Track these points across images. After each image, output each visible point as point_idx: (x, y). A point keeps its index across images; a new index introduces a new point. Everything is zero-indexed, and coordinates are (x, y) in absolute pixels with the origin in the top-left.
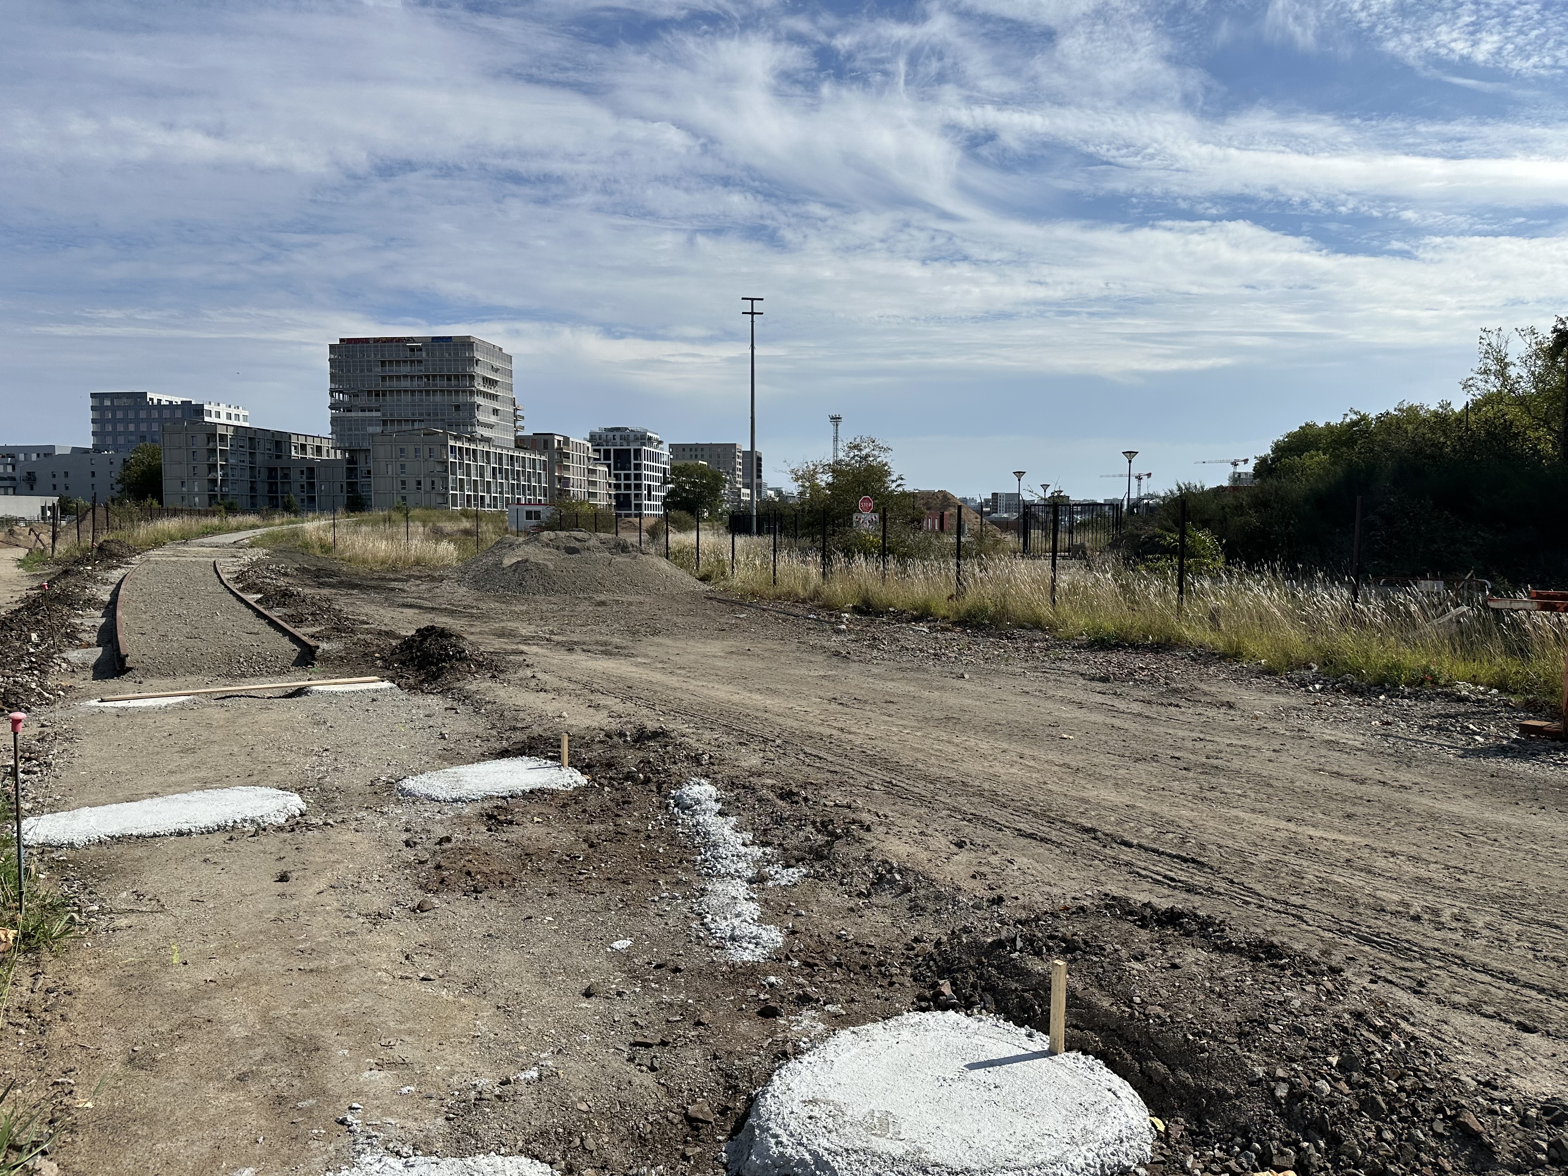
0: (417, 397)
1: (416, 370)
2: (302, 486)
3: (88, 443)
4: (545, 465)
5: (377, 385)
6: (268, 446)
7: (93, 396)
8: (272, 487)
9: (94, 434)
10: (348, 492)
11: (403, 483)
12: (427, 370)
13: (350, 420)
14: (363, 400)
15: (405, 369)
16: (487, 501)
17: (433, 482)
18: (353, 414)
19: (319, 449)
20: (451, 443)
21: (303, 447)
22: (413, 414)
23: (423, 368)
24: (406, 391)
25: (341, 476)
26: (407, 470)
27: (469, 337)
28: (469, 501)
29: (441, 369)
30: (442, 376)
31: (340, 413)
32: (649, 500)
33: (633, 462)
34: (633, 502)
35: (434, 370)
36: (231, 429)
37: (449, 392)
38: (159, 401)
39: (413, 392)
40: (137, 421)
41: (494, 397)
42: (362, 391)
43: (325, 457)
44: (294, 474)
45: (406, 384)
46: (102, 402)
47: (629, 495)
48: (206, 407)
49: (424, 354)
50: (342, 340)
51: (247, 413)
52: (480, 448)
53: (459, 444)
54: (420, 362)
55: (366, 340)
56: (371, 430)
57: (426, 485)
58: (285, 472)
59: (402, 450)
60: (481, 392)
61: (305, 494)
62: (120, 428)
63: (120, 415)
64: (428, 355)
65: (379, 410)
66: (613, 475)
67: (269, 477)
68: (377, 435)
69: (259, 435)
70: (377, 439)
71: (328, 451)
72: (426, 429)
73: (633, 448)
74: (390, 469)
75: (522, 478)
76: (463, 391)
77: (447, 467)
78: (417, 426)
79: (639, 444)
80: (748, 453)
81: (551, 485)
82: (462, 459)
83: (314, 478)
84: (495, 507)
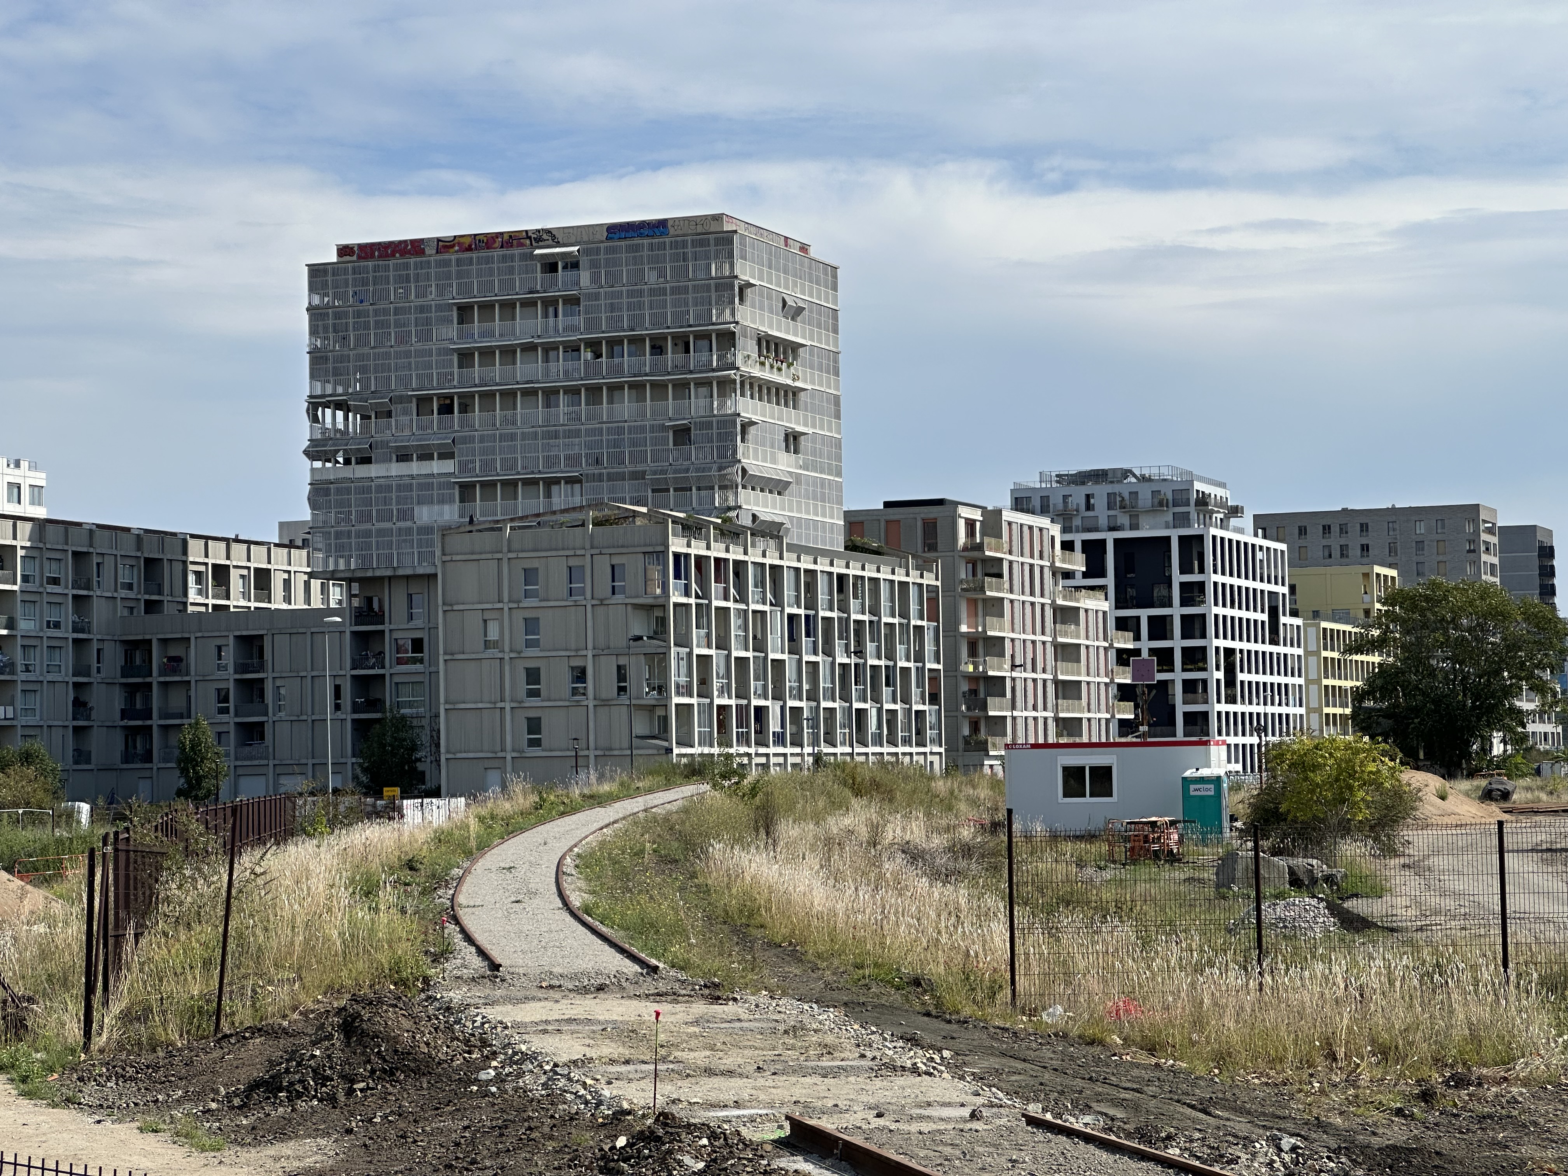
0: (562, 408)
1: (561, 327)
2: (223, 697)
4: (933, 601)
5: (446, 378)
6: (125, 576)
10: (356, 708)
11: (533, 676)
12: (591, 325)
13: (365, 487)
14: (403, 426)
15: (528, 327)
16: (774, 726)
17: (621, 674)
18: (373, 470)
19: (263, 578)
20: (677, 545)
21: (221, 573)
22: (550, 462)
23: (580, 321)
24: (529, 392)
26: (544, 635)
27: (717, 218)
28: (723, 726)
29: (636, 322)
30: (637, 341)
31: (335, 468)
32: (1231, 700)
33: (1178, 578)
34: (1181, 709)
35: (615, 324)
36: (25, 529)
37: (659, 388)
39: (551, 394)
41: (789, 396)
42: (401, 399)
43: (278, 604)
44: (197, 658)
45: (529, 371)
47: (1164, 685)
49: (585, 277)
50: (344, 251)
51: (40, 479)
52: (754, 556)
53: (697, 549)
54: (573, 301)
55: (415, 247)
56: (425, 515)
57: (602, 679)
58: (173, 652)
59: (530, 575)
60: (752, 381)
61: (230, 719)
64: (595, 279)
65: (450, 456)
66: (1122, 624)
67: (128, 669)
68: (446, 531)
69: (102, 545)
70: (459, 542)
71: (287, 583)
72: (598, 505)
73: (1174, 534)
74: (493, 634)
75: (870, 647)
76: (699, 383)
77: (662, 622)
78: (561, 498)
79: (1182, 520)
80: (1506, 532)
81: (952, 664)
82: (705, 593)
83: (261, 668)
84: (797, 742)
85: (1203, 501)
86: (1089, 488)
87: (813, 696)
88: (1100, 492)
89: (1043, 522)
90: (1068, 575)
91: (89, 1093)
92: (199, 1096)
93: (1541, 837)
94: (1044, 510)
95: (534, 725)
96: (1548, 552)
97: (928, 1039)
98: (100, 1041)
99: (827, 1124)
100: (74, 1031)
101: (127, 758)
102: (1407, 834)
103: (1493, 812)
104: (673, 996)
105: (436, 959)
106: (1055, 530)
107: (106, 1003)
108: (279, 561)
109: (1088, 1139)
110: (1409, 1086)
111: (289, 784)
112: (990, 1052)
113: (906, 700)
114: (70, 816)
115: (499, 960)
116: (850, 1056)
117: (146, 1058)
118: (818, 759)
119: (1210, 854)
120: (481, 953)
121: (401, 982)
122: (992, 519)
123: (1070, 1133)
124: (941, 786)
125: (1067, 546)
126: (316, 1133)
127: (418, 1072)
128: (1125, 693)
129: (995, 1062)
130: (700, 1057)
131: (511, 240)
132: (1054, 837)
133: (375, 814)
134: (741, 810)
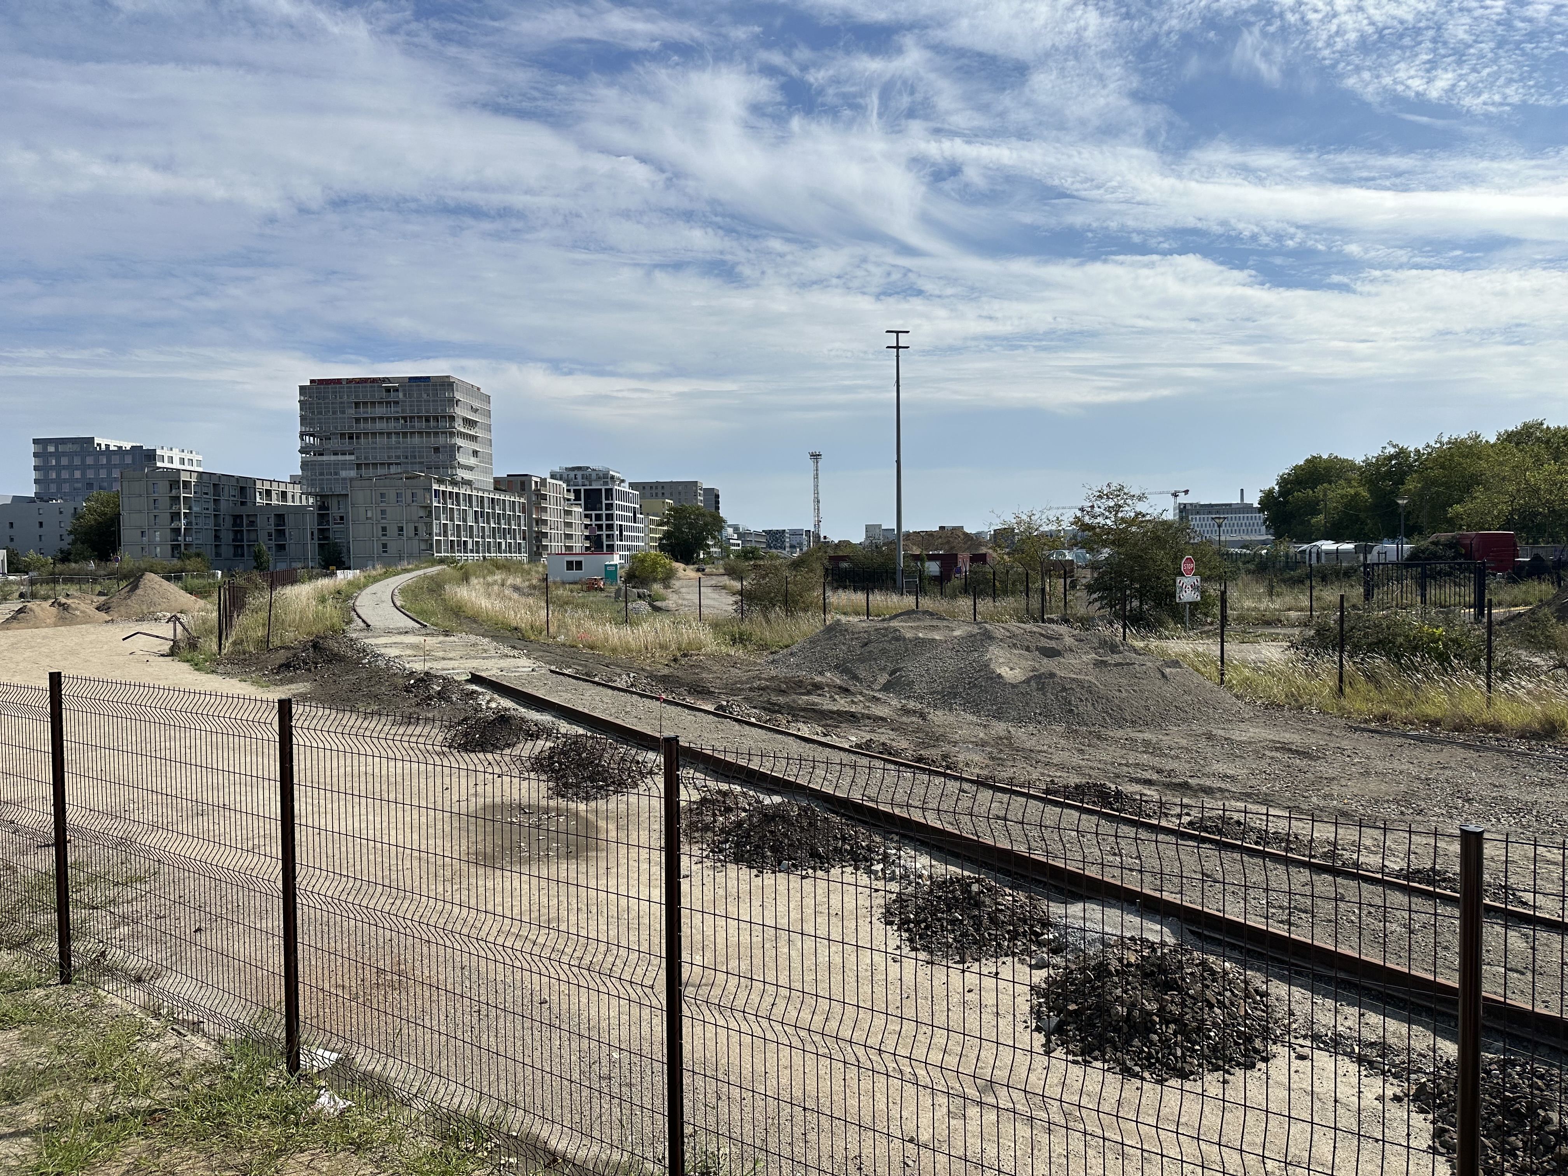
0: (394, 438)
1: (393, 411)
2: (270, 535)
3: (30, 491)
4: (524, 507)
5: (351, 427)
6: (232, 492)
7: (36, 441)
8: (238, 535)
9: (36, 481)
10: (319, 539)
11: (384, 529)
12: (403, 411)
13: (321, 464)
14: (335, 443)
15: (380, 411)
16: (470, 546)
17: (416, 529)
18: (325, 458)
19: (284, 494)
20: (435, 486)
21: (268, 493)
22: (389, 457)
23: (399, 409)
24: (381, 433)
25: (311, 524)
26: (388, 516)
27: (448, 377)
28: (452, 546)
29: (419, 411)
30: (420, 417)
31: (310, 457)
32: (621, 540)
33: (604, 502)
34: (605, 543)
35: (412, 411)
36: (194, 475)
37: (428, 434)
38: (107, 446)
39: (389, 434)
40: (84, 468)
41: (474, 438)
42: (334, 434)
43: (290, 503)
44: (260, 521)
45: (380, 426)
46: (45, 448)
47: (600, 536)
48: (158, 452)
49: (401, 394)
50: (312, 381)
51: (200, 458)
52: (462, 491)
53: (442, 488)
54: (396, 403)
55: (339, 381)
56: (344, 474)
57: (409, 530)
58: (251, 519)
59: (382, 495)
60: (461, 433)
61: (273, 543)
62: (65, 475)
63: (64, 461)
64: (405, 395)
65: (351, 454)
66: (586, 516)
67: (235, 524)
68: (351, 480)
69: (223, 481)
70: (356, 483)
71: (293, 496)
72: (407, 472)
73: (603, 488)
74: (369, 515)
75: (502, 521)
76: (442, 433)
77: (431, 512)
78: (393, 469)
79: (606, 483)
80: (706, 490)
81: (530, 527)
82: (445, 503)
83: (284, 525)
84: (478, 552)
85: (612, 477)
86: (576, 472)
87: (483, 537)
88: (579, 474)
89: (561, 483)
90: (569, 500)
91: (221, 669)
92: (261, 669)
93: (713, 582)
94: (561, 479)
95: (385, 546)
96: (717, 496)
97: (519, 646)
98: (224, 652)
99: (483, 674)
100: (215, 648)
101: (235, 555)
102: (673, 582)
103: (700, 574)
104: (432, 635)
105: (347, 623)
106: (564, 485)
107: (227, 638)
108: (290, 489)
109: (569, 676)
110: (671, 657)
111: (294, 565)
112: (540, 650)
113: (515, 539)
114: (214, 575)
115: (369, 622)
116: (492, 652)
117: (242, 657)
118: (484, 557)
119: (613, 589)
120: (363, 621)
121: (335, 631)
122: (543, 481)
123: (564, 674)
124: (526, 567)
125: (568, 491)
126: (304, 681)
127: (340, 661)
128: (587, 538)
129: (541, 654)
130: (441, 654)
131: (374, 380)
132: (563, 583)
133: (325, 575)
134: (458, 574)
